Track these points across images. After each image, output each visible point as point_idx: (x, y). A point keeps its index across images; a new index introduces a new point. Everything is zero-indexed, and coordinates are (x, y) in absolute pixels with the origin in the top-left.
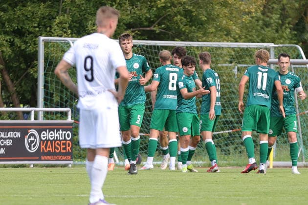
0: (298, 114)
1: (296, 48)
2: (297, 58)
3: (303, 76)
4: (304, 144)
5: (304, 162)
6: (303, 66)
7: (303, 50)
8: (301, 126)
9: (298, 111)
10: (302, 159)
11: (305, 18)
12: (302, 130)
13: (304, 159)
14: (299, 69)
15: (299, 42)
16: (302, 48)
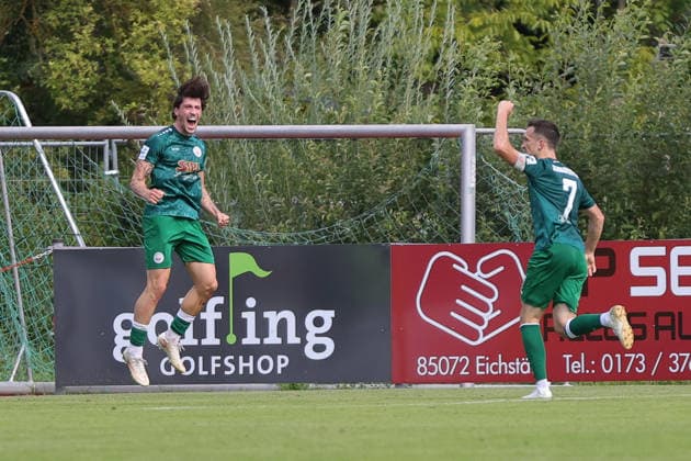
0: (15, 262)
1: (6, 97)
2: (9, 124)
3: (26, 167)
4: (31, 337)
5: (31, 382)
6: (24, 143)
7: (23, 103)
8: (22, 293)
9: (14, 255)
10: (27, 374)
11: (28, 24)
12: (24, 303)
13: (30, 374)
14: (15, 150)
15: (14, 85)
16: (21, 98)
